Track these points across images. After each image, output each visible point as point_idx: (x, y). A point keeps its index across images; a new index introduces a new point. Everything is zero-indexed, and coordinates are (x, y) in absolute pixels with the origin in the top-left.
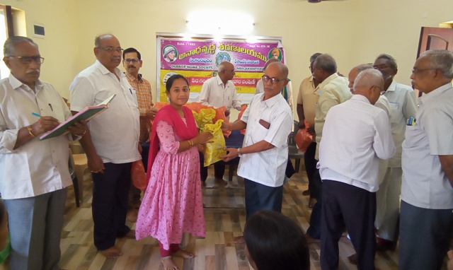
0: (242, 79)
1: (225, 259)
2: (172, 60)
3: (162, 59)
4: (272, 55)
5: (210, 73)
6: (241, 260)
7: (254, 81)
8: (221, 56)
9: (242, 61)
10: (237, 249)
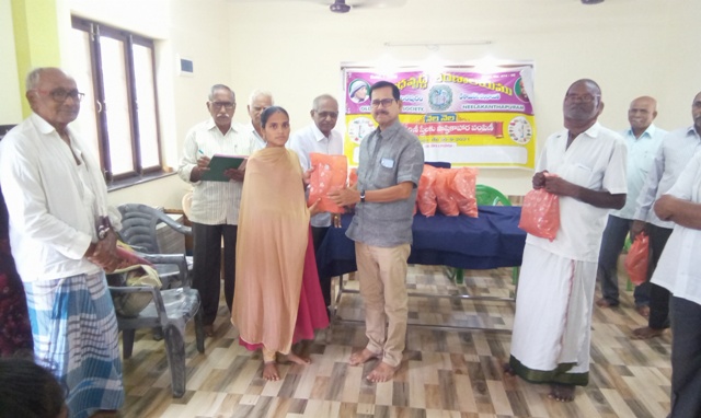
0: (471, 124)
1: (455, 391)
2: (362, 100)
3: (348, 100)
4: (520, 86)
5: (420, 117)
6: (479, 395)
7: (491, 125)
8: (437, 92)
9: (470, 96)
10: (472, 380)
